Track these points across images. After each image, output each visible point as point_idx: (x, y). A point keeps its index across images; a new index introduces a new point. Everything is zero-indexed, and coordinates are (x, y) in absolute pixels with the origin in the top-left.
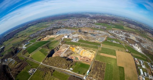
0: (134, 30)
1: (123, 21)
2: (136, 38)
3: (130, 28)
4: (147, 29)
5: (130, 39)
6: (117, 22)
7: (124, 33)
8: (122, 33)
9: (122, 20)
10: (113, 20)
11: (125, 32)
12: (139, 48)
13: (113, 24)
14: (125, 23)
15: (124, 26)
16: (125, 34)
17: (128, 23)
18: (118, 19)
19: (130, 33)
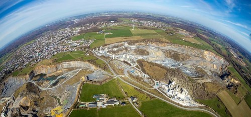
0: (153, 32)
1: (130, 17)
2: (164, 51)
3: (145, 28)
4: (174, 22)
5: (152, 64)
6: (118, 22)
7: (134, 47)
8: (126, 49)
9: (128, 17)
10: (110, 20)
11: (134, 42)
12: (182, 91)
13: (108, 30)
14: (133, 21)
15: (132, 28)
16: (135, 51)
17: (139, 20)
18: (121, 17)
19: (146, 42)
